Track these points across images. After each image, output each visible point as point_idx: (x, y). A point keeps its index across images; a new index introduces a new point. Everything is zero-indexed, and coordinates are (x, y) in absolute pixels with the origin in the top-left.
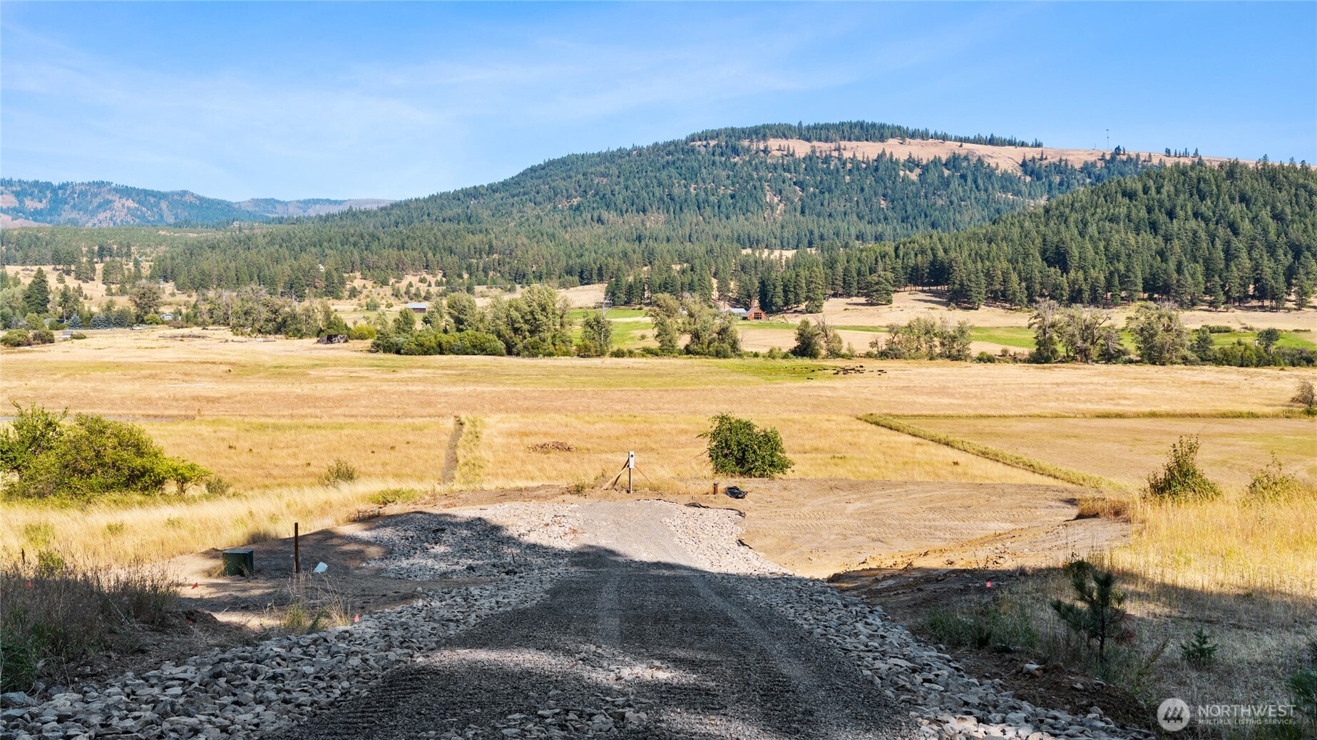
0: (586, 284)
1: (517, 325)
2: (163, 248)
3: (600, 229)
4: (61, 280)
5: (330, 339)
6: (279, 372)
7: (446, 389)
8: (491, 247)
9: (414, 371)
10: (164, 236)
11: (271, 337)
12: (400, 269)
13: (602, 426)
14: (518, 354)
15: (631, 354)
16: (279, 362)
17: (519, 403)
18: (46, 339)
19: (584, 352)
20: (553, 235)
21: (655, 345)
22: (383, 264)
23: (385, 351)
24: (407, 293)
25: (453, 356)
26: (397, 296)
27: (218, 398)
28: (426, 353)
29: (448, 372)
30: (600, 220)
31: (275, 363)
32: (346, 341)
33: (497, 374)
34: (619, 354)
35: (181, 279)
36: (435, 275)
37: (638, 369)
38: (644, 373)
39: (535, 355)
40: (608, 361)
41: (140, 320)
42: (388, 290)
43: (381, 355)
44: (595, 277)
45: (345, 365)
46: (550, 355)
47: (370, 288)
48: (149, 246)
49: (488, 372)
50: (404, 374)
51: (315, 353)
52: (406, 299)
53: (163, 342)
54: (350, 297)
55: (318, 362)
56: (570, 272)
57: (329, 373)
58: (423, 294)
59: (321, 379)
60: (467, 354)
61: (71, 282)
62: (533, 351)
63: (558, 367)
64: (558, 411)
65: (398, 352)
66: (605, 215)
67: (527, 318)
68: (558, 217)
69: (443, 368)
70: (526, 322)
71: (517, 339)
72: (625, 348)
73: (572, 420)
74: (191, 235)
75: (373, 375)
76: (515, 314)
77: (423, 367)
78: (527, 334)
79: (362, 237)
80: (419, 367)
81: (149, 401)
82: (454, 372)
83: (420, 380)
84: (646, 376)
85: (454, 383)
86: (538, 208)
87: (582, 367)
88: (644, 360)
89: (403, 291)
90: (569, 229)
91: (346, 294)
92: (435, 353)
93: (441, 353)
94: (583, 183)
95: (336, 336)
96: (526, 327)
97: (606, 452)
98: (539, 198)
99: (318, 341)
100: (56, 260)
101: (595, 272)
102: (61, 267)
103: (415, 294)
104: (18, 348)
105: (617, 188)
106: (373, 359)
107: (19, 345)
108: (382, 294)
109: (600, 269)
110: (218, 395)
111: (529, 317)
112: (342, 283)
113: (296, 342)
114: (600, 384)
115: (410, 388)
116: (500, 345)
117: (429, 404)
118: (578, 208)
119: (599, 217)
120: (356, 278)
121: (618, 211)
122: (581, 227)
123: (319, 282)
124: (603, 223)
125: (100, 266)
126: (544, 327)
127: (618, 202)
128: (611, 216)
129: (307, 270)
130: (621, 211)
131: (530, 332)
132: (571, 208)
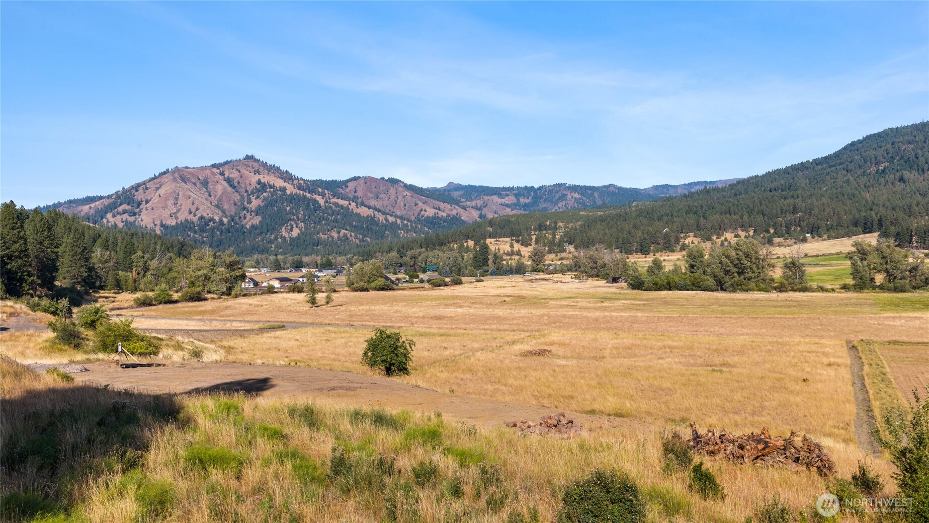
1: (729, 269)
2: (580, 223)
3: (900, 186)
4: (512, 246)
5: (615, 280)
8: (795, 208)
9: (618, 301)
12: (720, 229)
14: (725, 290)
15: (819, 289)
20: (854, 195)
28: (659, 289)
30: (901, 179)
32: (626, 281)
35: (578, 241)
37: (793, 301)
39: (735, 291)
41: (535, 270)
42: (708, 244)
44: (875, 227)
47: (696, 243)
51: (604, 290)
54: (681, 250)
56: (856, 224)
60: (688, 290)
61: (517, 246)
62: (737, 287)
66: (907, 174)
67: (735, 263)
68: (864, 180)
70: (735, 266)
71: (727, 279)
74: (599, 213)
76: (724, 260)
78: (736, 274)
84: (781, 307)
86: (849, 174)
87: (751, 300)
89: (719, 244)
90: (871, 189)
91: (679, 248)
93: (670, 290)
94: (891, 151)
95: (619, 278)
96: (735, 270)
98: (851, 166)
99: (607, 282)
100: (512, 234)
101: (876, 222)
102: (514, 238)
105: (920, 152)
106: (616, 293)
111: (736, 262)
112: (677, 241)
116: (711, 282)
118: (883, 171)
119: (902, 176)
120: (689, 236)
121: (920, 170)
122: (882, 186)
123: (661, 241)
124: (904, 182)
125: (534, 237)
126: (749, 270)
127: (920, 163)
128: (912, 175)
129: (653, 233)
130: (923, 170)
131: (739, 273)
132: (877, 172)
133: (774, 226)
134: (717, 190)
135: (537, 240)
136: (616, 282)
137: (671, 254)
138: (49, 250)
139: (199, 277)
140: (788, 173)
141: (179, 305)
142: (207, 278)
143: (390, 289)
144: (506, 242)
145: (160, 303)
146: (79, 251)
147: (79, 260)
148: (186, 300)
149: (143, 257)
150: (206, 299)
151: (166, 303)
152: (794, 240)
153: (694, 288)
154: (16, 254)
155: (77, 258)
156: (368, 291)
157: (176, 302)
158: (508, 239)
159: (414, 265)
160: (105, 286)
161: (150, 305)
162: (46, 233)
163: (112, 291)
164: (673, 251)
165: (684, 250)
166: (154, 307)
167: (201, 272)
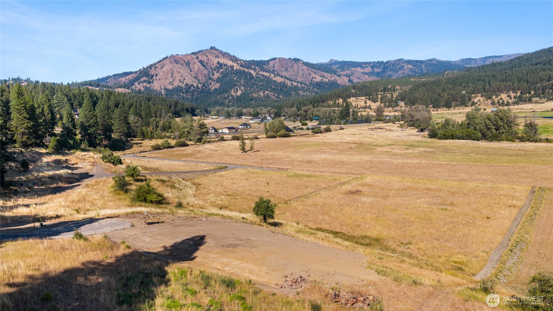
1: (489, 127)
2: (410, 86)
4: (366, 103)
5: (422, 130)
10: (413, 81)
12: (499, 90)
14: (486, 140)
22: (492, 89)
24: (498, 102)
26: (493, 104)
35: (407, 99)
36: (516, 93)
41: (377, 120)
42: (490, 101)
47: (482, 101)
48: (405, 86)
52: (497, 105)
54: (471, 106)
58: (505, 103)
60: (464, 139)
61: (369, 103)
70: (494, 125)
71: (488, 133)
74: (423, 80)
76: (487, 121)
78: (494, 130)
89: (496, 101)
91: (470, 104)
96: (493, 127)
99: (418, 131)
100: (366, 95)
102: (368, 97)
103: (502, 103)
108: (486, 103)
111: (495, 123)
112: (470, 99)
120: (478, 96)
123: (459, 100)
125: (380, 96)
126: (502, 128)
129: (455, 95)
131: (496, 129)
133: (535, 90)
134: (500, 64)
135: (381, 99)
136: (423, 132)
137: (465, 108)
139: (185, 132)
140: (550, 52)
141: (174, 149)
142: (189, 133)
143: (289, 136)
144: (363, 100)
145: (165, 148)
146: (123, 118)
147: (123, 123)
148: (178, 146)
149: (155, 120)
150: (188, 145)
151: (167, 148)
152: (546, 99)
153: (467, 138)
154: (93, 124)
156: (276, 138)
157: (172, 147)
158: (364, 98)
159: (306, 115)
161: (160, 149)
163: (140, 139)
164: (466, 106)
165: (473, 105)
166: (161, 151)
167: (185, 130)
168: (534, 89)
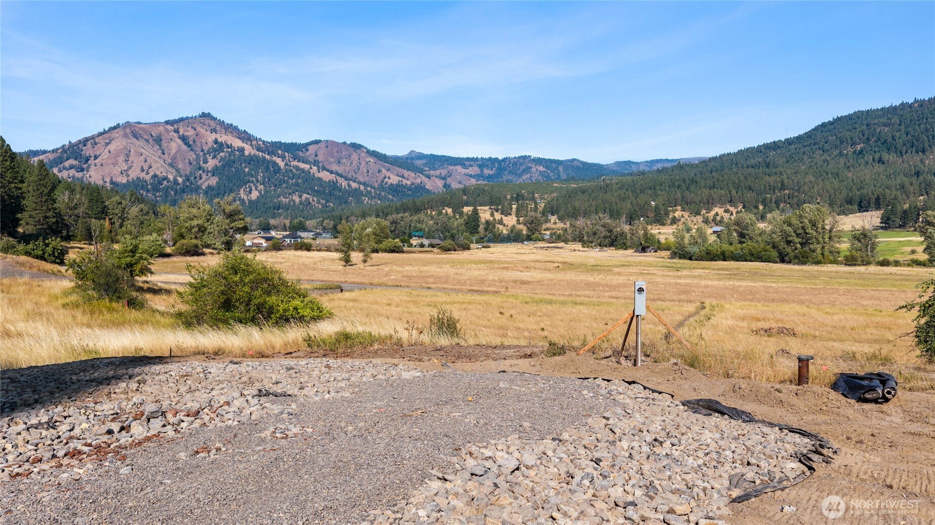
0: (864, 211)
1: (789, 239)
2: (555, 194)
3: (880, 168)
4: (492, 215)
5: (644, 250)
6: (595, 268)
7: (709, 283)
9: (694, 270)
10: (556, 187)
11: (605, 248)
13: (841, 317)
14: (789, 262)
15: (897, 263)
16: (599, 263)
17: (768, 295)
18: (466, 248)
19: (851, 261)
20: (837, 174)
21: (924, 257)
22: (697, 200)
23: (680, 258)
24: (714, 220)
25: (732, 263)
26: (706, 223)
27: (530, 282)
28: (712, 260)
29: (722, 272)
30: (880, 161)
31: (595, 263)
32: (656, 251)
33: (763, 275)
34: (884, 263)
35: (562, 212)
36: (736, 207)
37: (901, 275)
38: (906, 278)
39: (803, 263)
40: (872, 268)
41: (529, 238)
42: (700, 219)
43: (676, 261)
44: (872, 205)
45: (645, 266)
46: (818, 263)
47: (687, 217)
48: (547, 193)
49: (756, 273)
50: (685, 272)
51: (629, 259)
52: (713, 224)
53: (534, 251)
54: (671, 224)
55: (626, 264)
56: (850, 202)
57: (629, 270)
58: (726, 221)
59: (619, 274)
60: (746, 261)
61: (498, 216)
62: (803, 259)
63: (822, 271)
64: (802, 303)
65: (690, 259)
66: (885, 156)
67: (798, 232)
68: (842, 160)
69: (719, 269)
70: (798, 235)
71: (789, 250)
72: (891, 259)
73: (813, 312)
74: (573, 185)
75: (660, 273)
76: (788, 229)
77: (704, 268)
78: (798, 245)
79: (684, 181)
80: (701, 269)
81: (482, 282)
82: (726, 272)
83: (694, 277)
84: (907, 280)
85: (720, 280)
86: (825, 154)
87: (844, 272)
88: (910, 268)
89: (711, 218)
90: (852, 169)
91: (669, 221)
92: (719, 260)
93: (724, 260)
94: (866, 132)
95: (648, 247)
96: (798, 240)
97: (835, 340)
98: (826, 147)
99: (635, 251)
100: (491, 203)
101: (873, 201)
102: (493, 207)
103: (720, 221)
104: (449, 252)
105: (897, 134)
106: (669, 262)
107: (449, 250)
108: (695, 221)
109: (878, 199)
110: (531, 280)
111: (800, 231)
112: (667, 214)
113: (622, 252)
114: (856, 284)
115: (679, 281)
116: (774, 254)
117: (686, 292)
118: (861, 152)
119: (880, 158)
120: (677, 210)
121: (898, 152)
122: (863, 167)
123: (651, 215)
124: (883, 163)
125: (514, 207)
126: (814, 240)
127: (898, 146)
128: (891, 157)
129: (642, 205)
130: (901, 153)
131: (801, 244)
132: (854, 152)
135: (518, 210)
136: (645, 252)
137: (661, 227)
138: (13, 185)
139: (192, 227)
140: (761, 152)
142: (202, 229)
143: (400, 252)
144: (485, 211)
146: (46, 191)
147: (45, 202)
148: (181, 254)
149: (120, 203)
150: (203, 254)
151: (159, 256)
153: (754, 259)
155: (44, 200)
156: (378, 252)
157: (168, 255)
158: (487, 208)
159: (395, 230)
160: (73, 236)
162: (8, 163)
163: (83, 242)
164: (663, 224)
165: (675, 223)
167: (195, 222)
168: (762, 202)
